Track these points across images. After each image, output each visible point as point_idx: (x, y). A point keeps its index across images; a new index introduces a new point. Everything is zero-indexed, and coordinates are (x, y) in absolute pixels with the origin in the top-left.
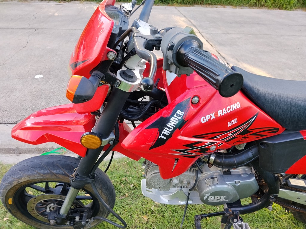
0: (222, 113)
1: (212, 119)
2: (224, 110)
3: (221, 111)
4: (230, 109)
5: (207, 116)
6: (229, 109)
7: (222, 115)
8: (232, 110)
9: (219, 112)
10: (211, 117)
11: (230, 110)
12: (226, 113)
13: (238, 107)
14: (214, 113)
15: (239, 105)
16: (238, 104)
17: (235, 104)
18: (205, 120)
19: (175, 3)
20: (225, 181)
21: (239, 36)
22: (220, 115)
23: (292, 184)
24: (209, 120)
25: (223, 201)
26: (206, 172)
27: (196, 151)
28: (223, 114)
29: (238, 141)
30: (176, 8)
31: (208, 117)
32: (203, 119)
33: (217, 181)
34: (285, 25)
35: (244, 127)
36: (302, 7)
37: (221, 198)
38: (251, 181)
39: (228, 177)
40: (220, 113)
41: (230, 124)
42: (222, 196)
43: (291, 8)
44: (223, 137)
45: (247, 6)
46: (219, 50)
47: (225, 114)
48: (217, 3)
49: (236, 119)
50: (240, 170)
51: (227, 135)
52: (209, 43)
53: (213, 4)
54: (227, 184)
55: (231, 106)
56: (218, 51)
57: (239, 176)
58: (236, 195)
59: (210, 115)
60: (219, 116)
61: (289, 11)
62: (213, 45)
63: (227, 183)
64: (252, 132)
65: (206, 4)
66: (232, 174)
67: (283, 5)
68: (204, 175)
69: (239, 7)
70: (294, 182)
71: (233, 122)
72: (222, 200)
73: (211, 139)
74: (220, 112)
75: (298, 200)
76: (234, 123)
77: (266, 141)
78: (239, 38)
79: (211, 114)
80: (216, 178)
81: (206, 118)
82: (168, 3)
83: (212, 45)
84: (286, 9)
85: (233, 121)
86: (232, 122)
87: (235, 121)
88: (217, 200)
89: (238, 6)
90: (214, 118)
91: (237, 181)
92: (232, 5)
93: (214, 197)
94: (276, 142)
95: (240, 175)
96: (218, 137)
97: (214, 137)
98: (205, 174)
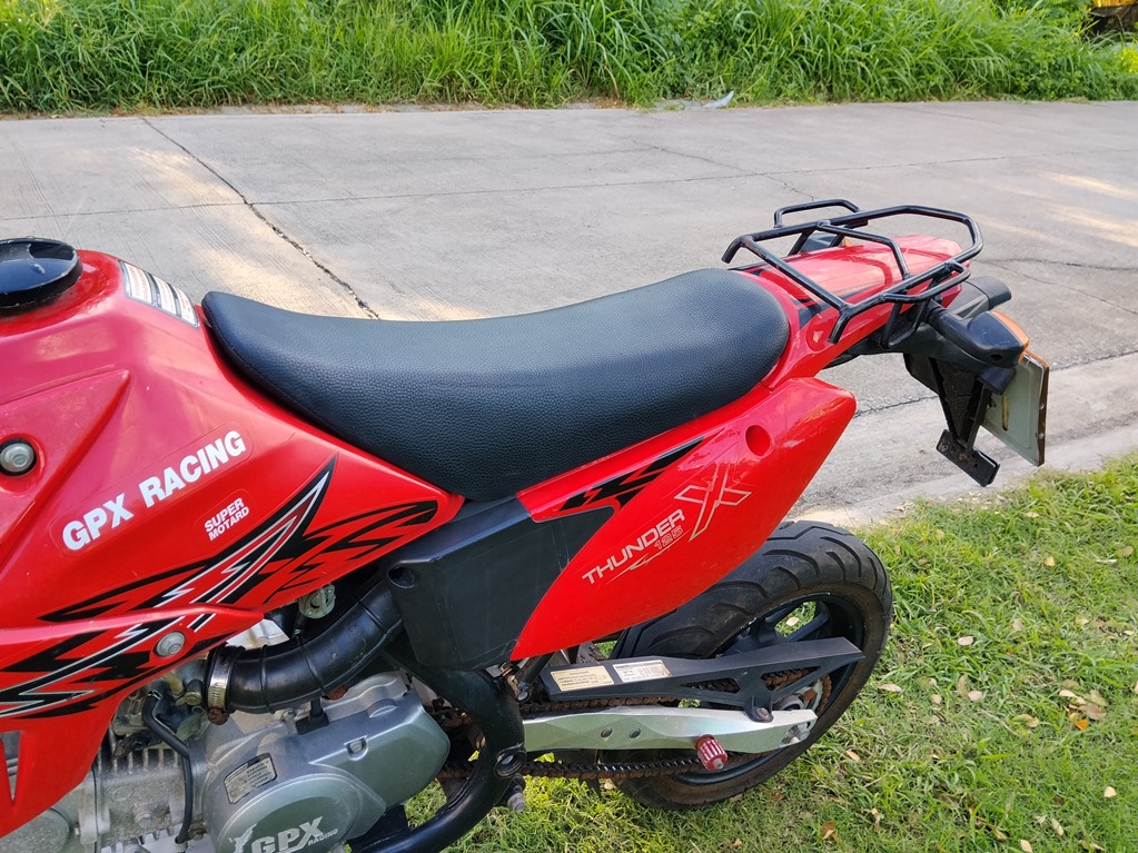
0: (163, 486)
1: (116, 523)
2: (169, 473)
3: (154, 481)
4: (199, 464)
5: (88, 517)
6: (191, 469)
7: (162, 497)
8: (207, 470)
9: (143, 486)
10: (110, 514)
11: (198, 472)
12: (181, 485)
13: (235, 453)
14: (120, 498)
15: (240, 443)
16: (233, 441)
17: (218, 442)
18: (83, 535)
19: (142, 104)
20: (305, 760)
21: (393, 205)
22: (155, 497)
23: (564, 688)
24: (105, 529)
25: (317, 840)
26: (225, 747)
27: (86, 680)
28: (169, 492)
29: (280, 589)
30: (147, 122)
31: (96, 519)
32: (74, 533)
33: (270, 768)
34: (544, 156)
35: (288, 526)
36: (591, 95)
37: (302, 833)
38: (410, 726)
39: (320, 736)
40: (153, 492)
41: (215, 528)
42: (308, 823)
43: (556, 100)
44: (199, 587)
45: (413, 103)
46: (323, 260)
47: (176, 491)
48: (306, 98)
49: (239, 502)
50: (364, 693)
51: (217, 575)
52: (284, 237)
53: (294, 100)
54: (316, 770)
55: (200, 453)
56: (320, 262)
57: (361, 721)
58: (365, 796)
59: (107, 510)
60: (150, 503)
61: (552, 110)
62: (301, 246)
63: (312, 763)
64: (327, 537)
65: (267, 102)
66: (333, 718)
67: (530, 94)
68: (218, 759)
69: (389, 107)
70: (569, 680)
71: (228, 517)
72: (312, 838)
73: (148, 606)
74: (151, 487)
75: (606, 739)
76: (233, 521)
77: (404, 559)
78: (393, 213)
79: (109, 505)
80: (268, 755)
81: (85, 526)
82: (114, 106)
83: (296, 246)
84: (542, 103)
85: (229, 510)
86: (222, 515)
87: (237, 511)
88: (291, 845)
89: (383, 102)
90: (128, 516)
91: (355, 742)
92: (360, 101)
93: (272, 839)
94: (440, 555)
95: (365, 713)
96: (178, 593)
97: (159, 599)
98: (223, 754)
